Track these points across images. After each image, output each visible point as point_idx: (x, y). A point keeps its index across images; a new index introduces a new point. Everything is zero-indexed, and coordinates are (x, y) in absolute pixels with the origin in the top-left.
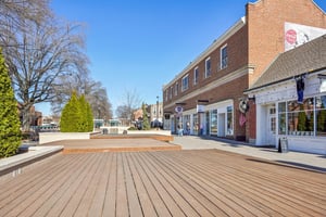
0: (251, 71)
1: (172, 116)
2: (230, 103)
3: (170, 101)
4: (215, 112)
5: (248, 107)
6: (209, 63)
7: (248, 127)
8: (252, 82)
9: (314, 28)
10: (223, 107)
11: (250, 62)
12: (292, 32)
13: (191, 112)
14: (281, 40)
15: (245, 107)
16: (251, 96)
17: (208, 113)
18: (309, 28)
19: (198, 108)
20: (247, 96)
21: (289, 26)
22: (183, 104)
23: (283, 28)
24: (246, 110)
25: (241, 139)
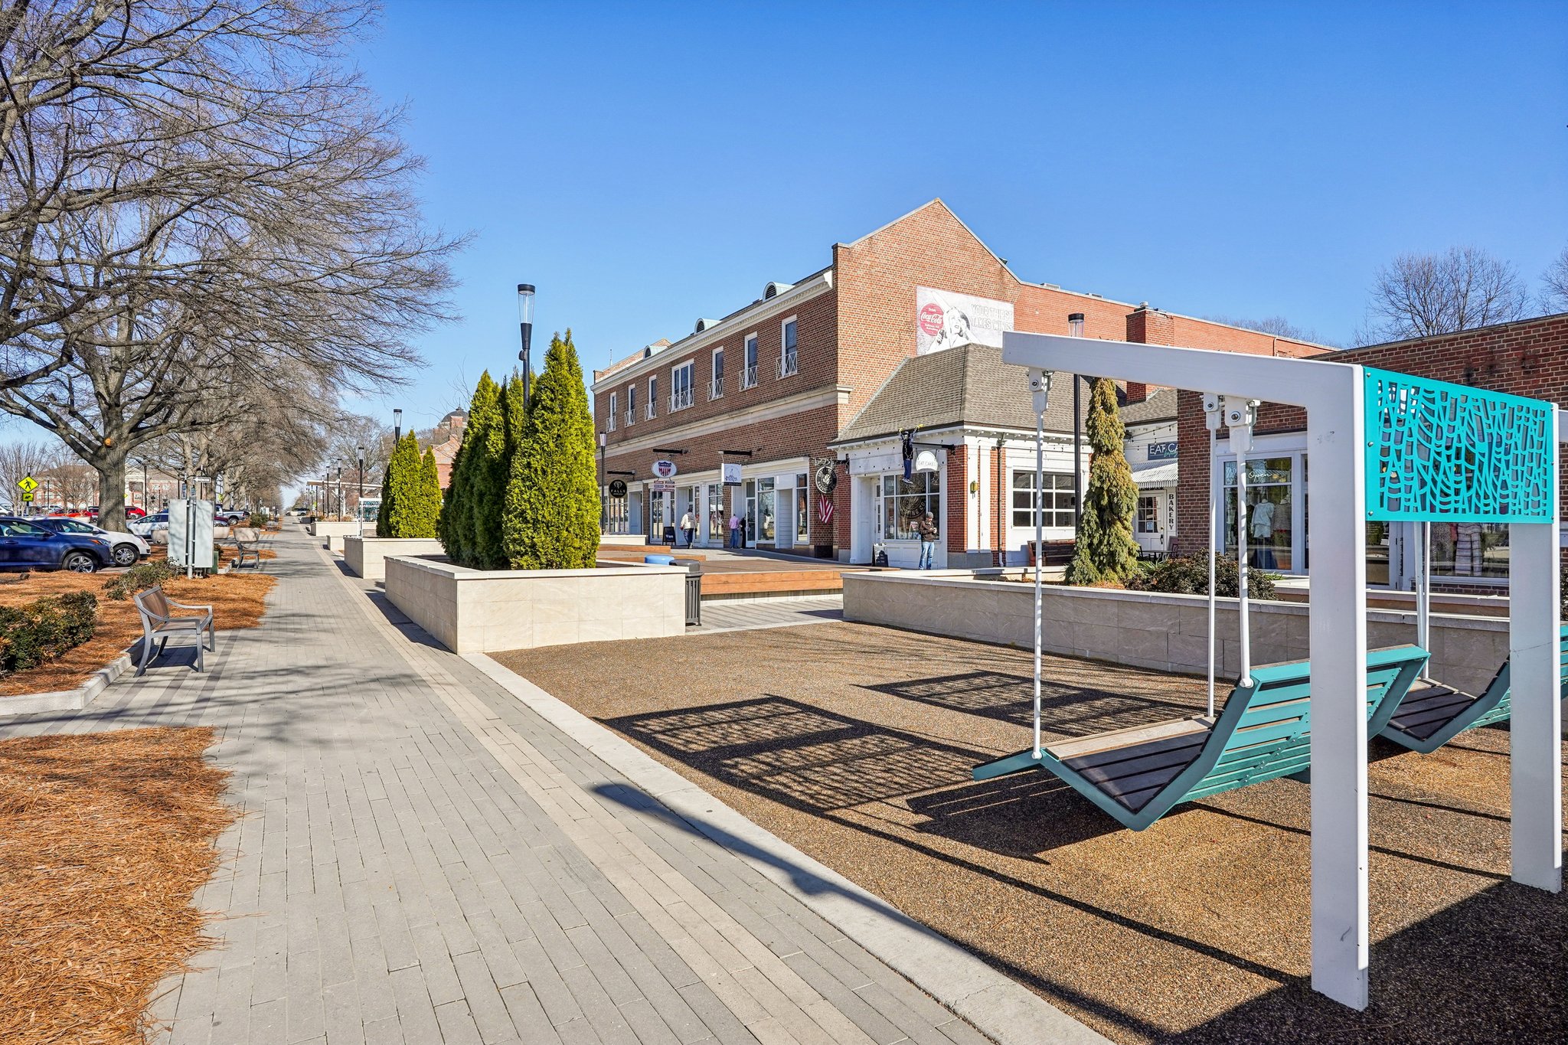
0: (843, 399)
1: (633, 487)
2: (802, 465)
3: (624, 436)
4: (770, 484)
5: (834, 480)
6: (754, 346)
7: (836, 524)
8: (846, 422)
9: (982, 301)
10: (786, 473)
11: (841, 377)
12: (934, 310)
13: (701, 480)
14: (910, 328)
15: (827, 480)
16: (841, 457)
17: (750, 485)
18: (973, 299)
19: (725, 472)
20: (834, 453)
21: (927, 296)
22: (674, 451)
23: (913, 300)
24: (831, 487)
25: (824, 553)
